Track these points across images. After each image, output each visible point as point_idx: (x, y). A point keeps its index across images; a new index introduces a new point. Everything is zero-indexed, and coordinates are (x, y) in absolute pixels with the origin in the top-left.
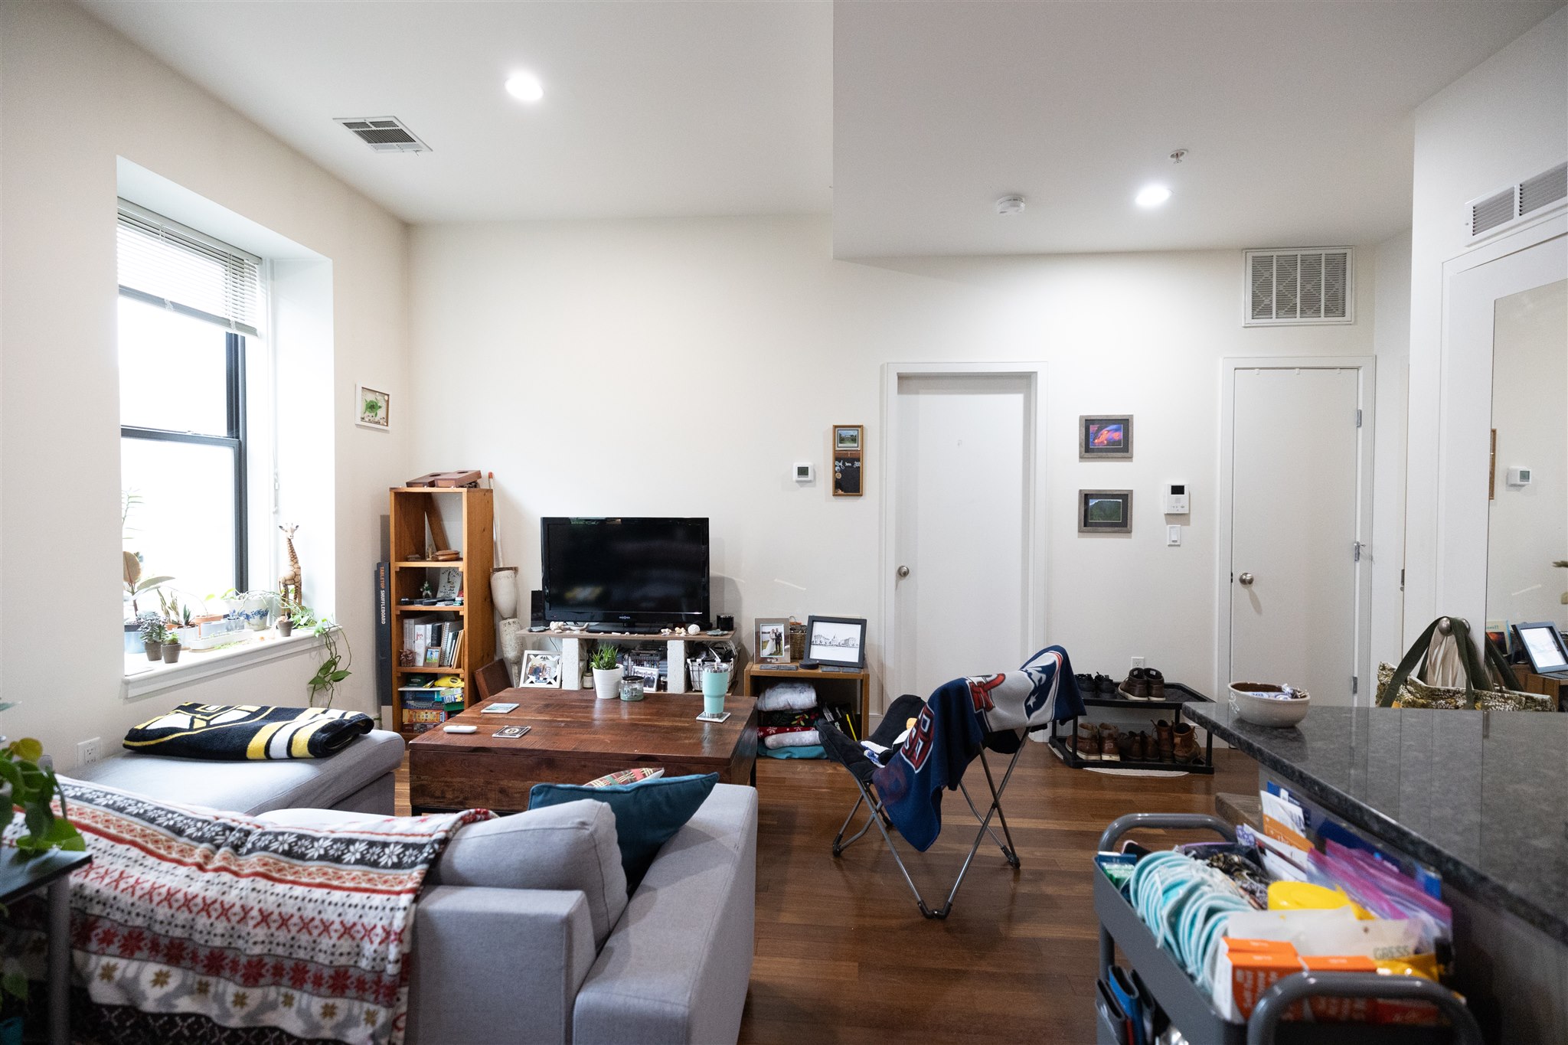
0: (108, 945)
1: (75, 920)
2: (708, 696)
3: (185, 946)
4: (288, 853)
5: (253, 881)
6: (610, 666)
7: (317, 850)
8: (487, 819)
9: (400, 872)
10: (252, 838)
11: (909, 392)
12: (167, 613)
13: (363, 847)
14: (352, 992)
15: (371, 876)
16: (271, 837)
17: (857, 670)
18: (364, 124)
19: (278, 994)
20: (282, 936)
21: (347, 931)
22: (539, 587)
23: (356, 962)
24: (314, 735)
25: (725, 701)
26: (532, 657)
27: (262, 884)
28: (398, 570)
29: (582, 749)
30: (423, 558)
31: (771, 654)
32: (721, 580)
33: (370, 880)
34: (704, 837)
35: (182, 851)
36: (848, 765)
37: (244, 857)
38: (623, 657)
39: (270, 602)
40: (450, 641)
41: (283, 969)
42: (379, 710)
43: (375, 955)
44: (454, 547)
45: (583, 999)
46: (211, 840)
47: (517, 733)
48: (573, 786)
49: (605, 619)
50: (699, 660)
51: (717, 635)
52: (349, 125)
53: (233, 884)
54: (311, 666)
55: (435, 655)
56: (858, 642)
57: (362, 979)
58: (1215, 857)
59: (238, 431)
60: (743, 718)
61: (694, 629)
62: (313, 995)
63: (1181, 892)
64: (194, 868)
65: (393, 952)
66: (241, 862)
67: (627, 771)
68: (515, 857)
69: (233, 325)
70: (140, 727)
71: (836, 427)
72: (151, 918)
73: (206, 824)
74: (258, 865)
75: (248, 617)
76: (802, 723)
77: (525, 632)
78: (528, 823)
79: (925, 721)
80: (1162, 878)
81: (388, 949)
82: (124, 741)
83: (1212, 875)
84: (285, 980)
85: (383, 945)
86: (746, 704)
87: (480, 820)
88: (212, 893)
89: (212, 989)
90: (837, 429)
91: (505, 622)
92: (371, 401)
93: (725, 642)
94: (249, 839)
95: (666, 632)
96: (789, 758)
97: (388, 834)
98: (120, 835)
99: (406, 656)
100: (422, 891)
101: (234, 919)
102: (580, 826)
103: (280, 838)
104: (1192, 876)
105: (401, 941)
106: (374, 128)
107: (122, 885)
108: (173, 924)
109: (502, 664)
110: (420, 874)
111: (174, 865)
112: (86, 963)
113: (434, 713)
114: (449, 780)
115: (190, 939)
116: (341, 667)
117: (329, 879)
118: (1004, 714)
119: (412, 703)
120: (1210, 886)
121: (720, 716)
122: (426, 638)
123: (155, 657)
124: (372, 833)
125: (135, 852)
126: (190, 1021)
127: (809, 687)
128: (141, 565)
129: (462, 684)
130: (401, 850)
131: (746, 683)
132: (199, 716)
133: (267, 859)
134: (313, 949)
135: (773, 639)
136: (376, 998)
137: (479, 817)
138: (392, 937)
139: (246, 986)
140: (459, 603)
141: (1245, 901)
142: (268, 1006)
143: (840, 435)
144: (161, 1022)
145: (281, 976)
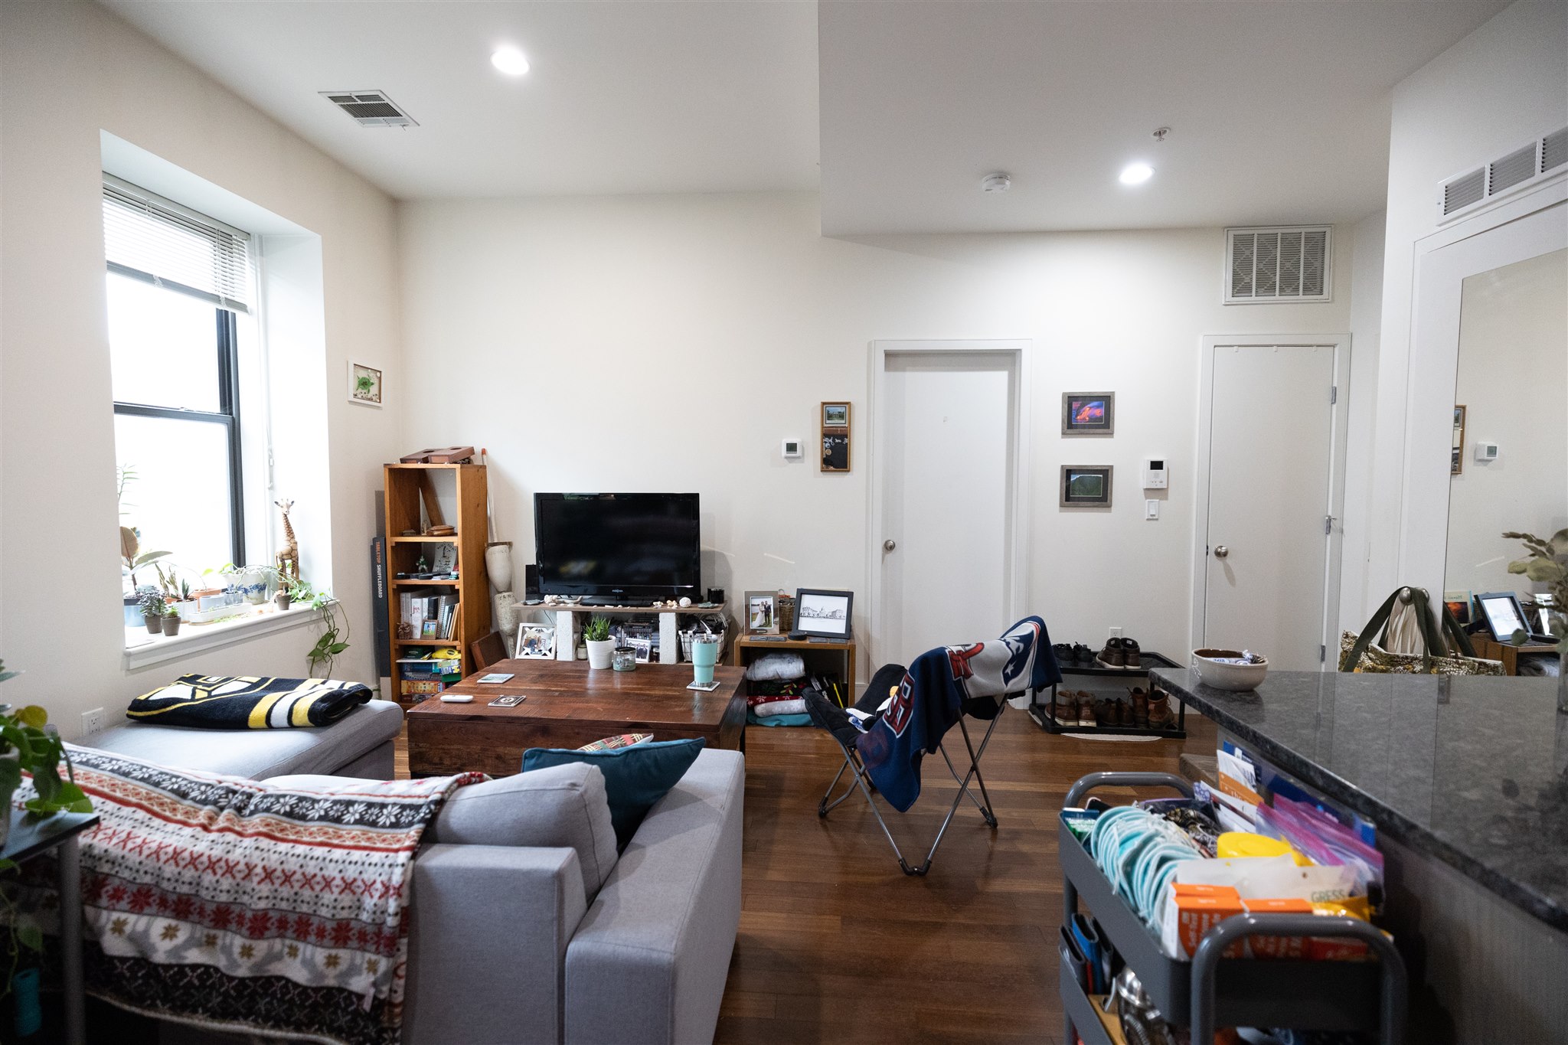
0: (118, 901)
1: (85, 878)
2: (699, 666)
3: (193, 901)
4: (290, 814)
5: (256, 840)
6: (603, 637)
7: (317, 811)
8: (481, 781)
9: (398, 831)
10: (254, 801)
11: (896, 369)
12: (166, 587)
13: (361, 808)
14: (354, 943)
15: (370, 835)
16: (273, 800)
17: (844, 641)
18: (349, 98)
19: (283, 945)
20: (285, 891)
21: (348, 886)
22: (533, 561)
23: (357, 915)
24: (314, 704)
25: (714, 671)
26: (527, 629)
27: (265, 843)
28: (394, 545)
29: (576, 717)
30: (418, 533)
31: (760, 626)
32: (712, 554)
33: (369, 839)
34: (692, 798)
35: (186, 813)
36: (833, 731)
37: (247, 819)
38: (616, 629)
39: (268, 576)
40: (446, 614)
41: (288, 923)
42: (378, 681)
43: (374, 909)
44: (449, 523)
45: (574, 948)
46: (215, 803)
47: (512, 702)
48: (565, 750)
49: (599, 593)
50: (690, 632)
51: (708, 608)
52: (335, 99)
53: (237, 843)
54: (309, 639)
55: (432, 627)
56: (845, 614)
57: (363, 931)
58: (1173, 812)
59: (231, 408)
60: (732, 687)
61: (685, 601)
62: (317, 946)
63: (1135, 843)
64: (199, 829)
65: (392, 905)
66: (244, 823)
67: (618, 737)
68: (509, 816)
69: (223, 301)
70: (143, 698)
71: (824, 404)
72: (158, 876)
73: (209, 788)
74: (261, 825)
75: (246, 591)
76: (791, 692)
77: (520, 605)
78: (520, 785)
79: (906, 689)
80: (1120, 831)
81: (387, 903)
82: (127, 712)
83: (1166, 828)
84: (290, 933)
85: (383, 899)
86: (736, 673)
87: (475, 783)
88: (217, 852)
89: (220, 942)
90: (825, 406)
91: (500, 595)
92: (364, 378)
93: (716, 615)
94: (252, 801)
95: (658, 604)
96: (778, 726)
97: (385, 796)
98: (126, 798)
99: (404, 629)
100: (419, 848)
101: (239, 876)
102: (570, 787)
103: (282, 800)
104: (1148, 828)
105: (400, 895)
106: (360, 102)
107: (130, 845)
108: (180, 881)
109: (498, 636)
110: (417, 832)
111: (180, 826)
112: (97, 918)
113: (432, 684)
114: (447, 747)
115: (197, 895)
116: (339, 640)
117: (330, 838)
118: (982, 682)
119: (410, 674)
120: (1163, 837)
121: (709, 685)
122: (422, 612)
123: (155, 630)
124: (370, 795)
125: (141, 814)
126: (199, 971)
127: (798, 658)
128: (139, 540)
129: (459, 656)
130: (399, 811)
131: (736, 654)
132: (200, 687)
133: (269, 820)
134: (316, 904)
136: (377, 949)
137: (473, 779)
138: (391, 892)
139: (252, 938)
140: (455, 577)
141: (1196, 851)
142: (273, 957)
143: (829, 411)
144: (172, 972)
145: (286, 929)
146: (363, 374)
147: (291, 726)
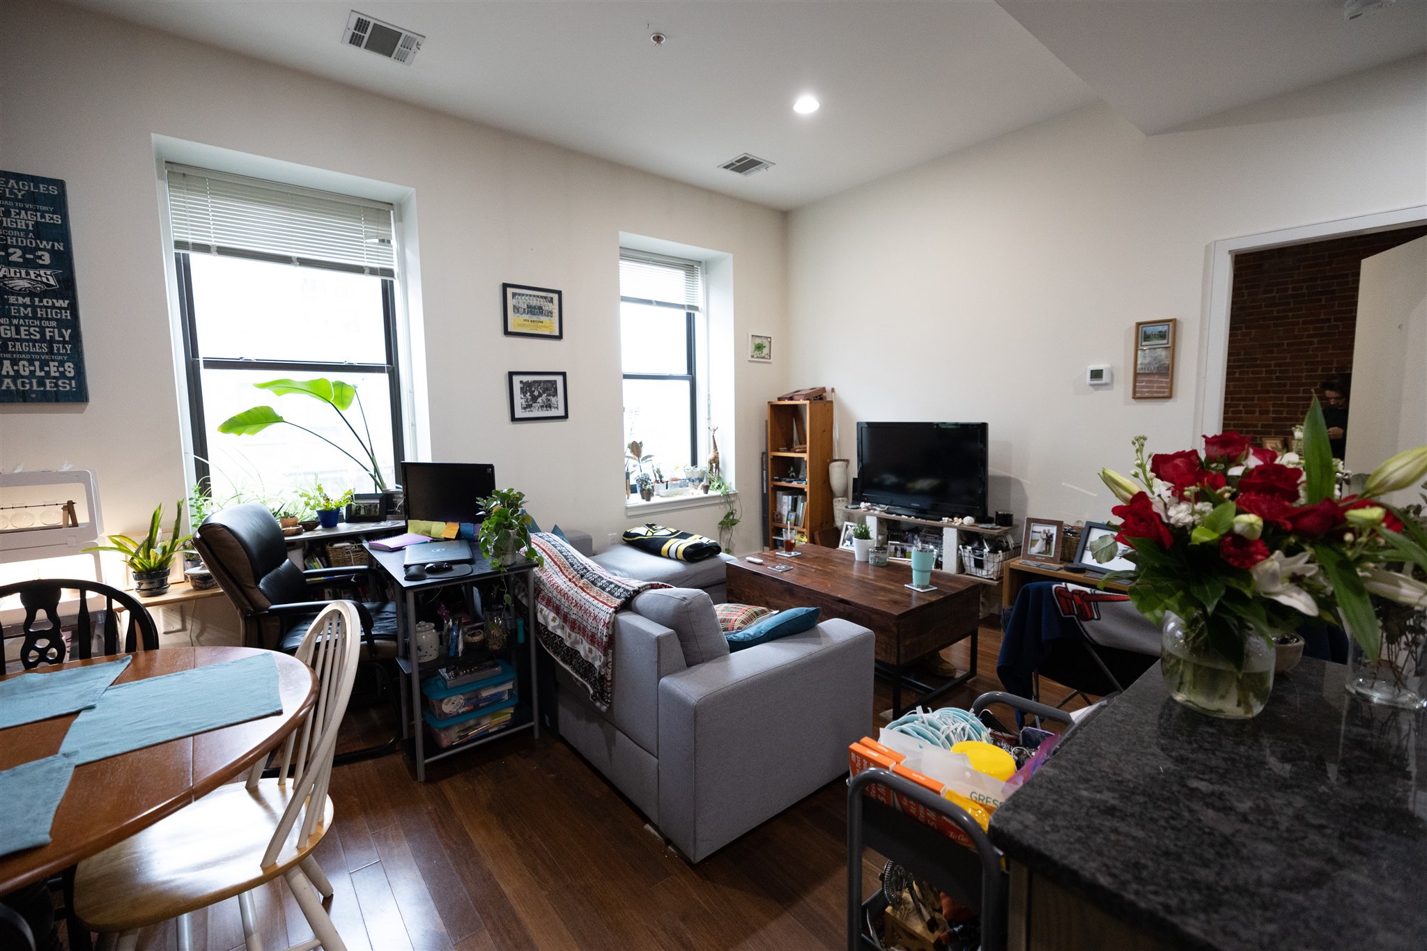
18: (732, 164)
22: (856, 476)
24: (689, 548)
26: (849, 527)
28: (773, 457)
30: (789, 450)
31: (1039, 553)
32: (1007, 482)
38: (913, 537)
39: (705, 472)
40: (801, 509)
47: (782, 569)
49: (901, 505)
50: (970, 548)
51: (987, 528)
52: (726, 167)
54: (719, 513)
55: (793, 517)
59: (692, 371)
61: (968, 520)
69: (689, 307)
70: (628, 531)
71: (1139, 324)
75: (693, 480)
77: (847, 507)
81: (604, 630)
82: (622, 537)
90: (1141, 326)
91: (837, 499)
92: (760, 344)
95: (945, 520)
99: (777, 516)
102: (682, 599)
106: (738, 164)
114: (743, 589)
116: (737, 518)
122: (788, 506)
128: (642, 447)
129: (806, 540)
131: (1006, 575)
132: (651, 530)
135: (1043, 539)
140: (805, 483)
143: (1145, 332)
146: (758, 341)
147: (669, 558)
